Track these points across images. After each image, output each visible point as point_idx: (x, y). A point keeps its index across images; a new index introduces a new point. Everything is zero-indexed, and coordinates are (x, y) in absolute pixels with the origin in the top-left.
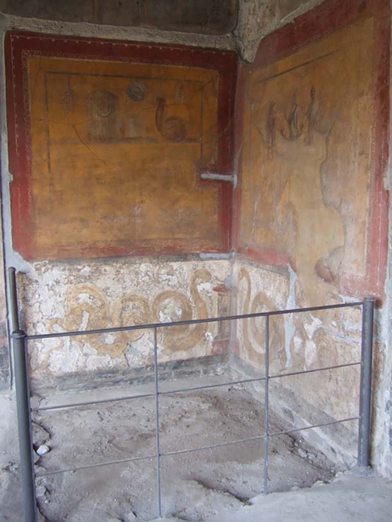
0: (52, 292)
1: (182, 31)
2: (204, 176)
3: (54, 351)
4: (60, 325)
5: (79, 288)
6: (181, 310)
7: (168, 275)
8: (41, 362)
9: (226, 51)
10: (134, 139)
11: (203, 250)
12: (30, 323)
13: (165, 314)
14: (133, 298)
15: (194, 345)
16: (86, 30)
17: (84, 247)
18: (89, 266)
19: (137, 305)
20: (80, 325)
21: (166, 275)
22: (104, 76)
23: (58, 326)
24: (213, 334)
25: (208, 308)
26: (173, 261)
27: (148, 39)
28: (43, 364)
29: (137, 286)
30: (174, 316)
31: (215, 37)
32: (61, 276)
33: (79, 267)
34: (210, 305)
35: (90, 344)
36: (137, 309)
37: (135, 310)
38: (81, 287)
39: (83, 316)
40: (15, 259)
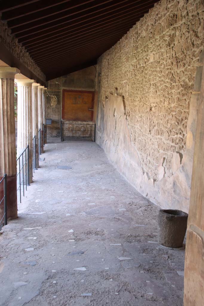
0: (66, 125)
1: (87, 89)
2: (89, 109)
10: (79, 104)
11: (88, 120)
12: (63, 129)
13: (82, 129)
15: (86, 134)
17: (71, 119)
21: (82, 124)
22: (75, 95)
23: (67, 129)
26: (84, 122)
28: (65, 134)
31: (92, 89)
32: (68, 122)
35: (71, 132)
36: (78, 128)
39: (70, 128)
40: (62, 120)
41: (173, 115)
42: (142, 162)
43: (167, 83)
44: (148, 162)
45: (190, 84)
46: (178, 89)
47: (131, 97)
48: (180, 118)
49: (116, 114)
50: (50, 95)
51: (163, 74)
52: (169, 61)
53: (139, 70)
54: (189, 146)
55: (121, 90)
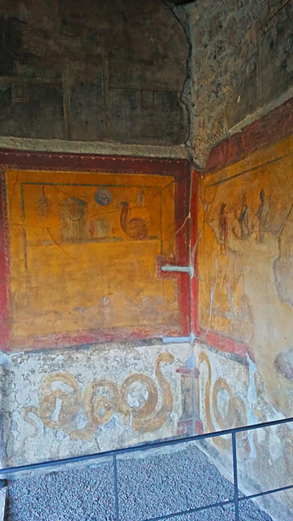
0: (27, 381)
1: (141, 144)
2: (164, 268)
3: (29, 439)
4: (34, 413)
5: (54, 376)
6: (147, 392)
7: (135, 359)
8: (17, 449)
9: (180, 159)
10: (102, 238)
11: (166, 334)
12: (6, 412)
13: (133, 397)
14: (103, 383)
15: (161, 426)
16: (58, 146)
17: (58, 337)
18: (62, 354)
19: (106, 389)
20: (53, 411)
21: (133, 359)
22: (74, 185)
23: (32, 413)
24: (178, 414)
25: (172, 389)
26: (139, 346)
27: (112, 152)
28: (19, 451)
29: (107, 371)
30: (141, 399)
31: (170, 148)
32: (36, 366)
33: (53, 356)
34: (174, 386)
35: (63, 430)
36: (106, 393)
37: (105, 395)
38: (54, 375)
39: (56, 403)
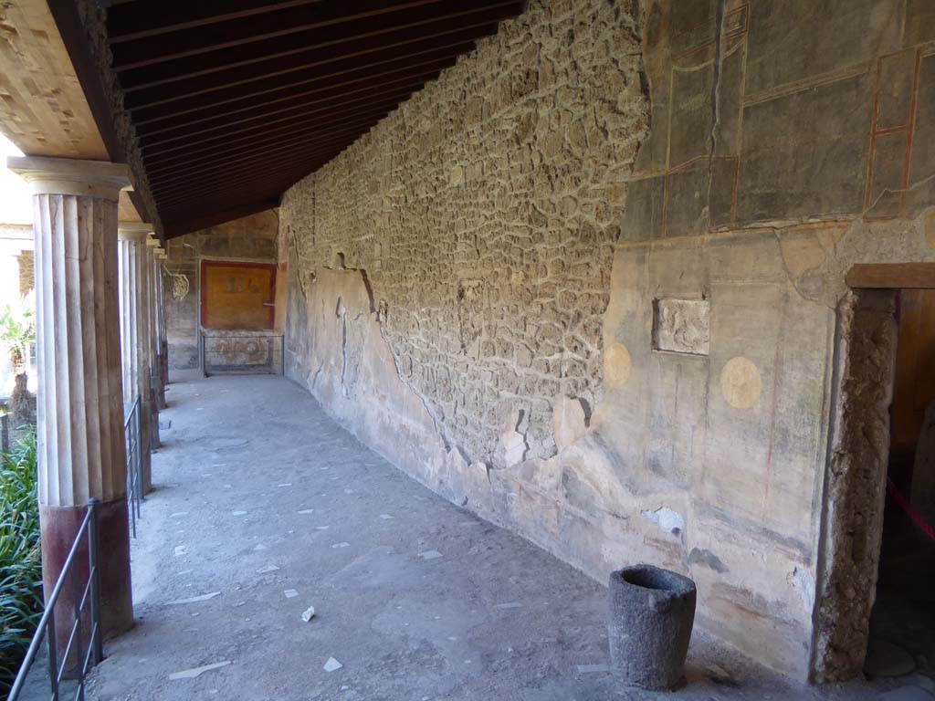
0: (212, 339)
1: (259, 259)
2: (264, 304)
3: (213, 357)
4: (215, 349)
6: (255, 347)
9: (272, 264)
10: (241, 292)
12: (206, 348)
13: (250, 348)
14: (239, 342)
16: (226, 259)
17: (223, 325)
18: (224, 331)
20: (221, 350)
21: (250, 336)
22: (231, 273)
24: (266, 356)
26: (253, 331)
29: (240, 339)
30: (253, 349)
31: (269, 260)
32: (215, 334)
33: (221, 332)
34: (265, 346)
35: (224, 356)
37: (239, 347)
38: (221, 337)
39: (222, 347)
40: (201, 328)
41: (542, 305)
42: (438, 420)
43: (516, 229)
44: (462, 421)
45: (604, 226)
46: (560, 242)
47: (390, 271)
48: (572, 312)
49: (343, 310)
50: (171, 272)
51: (498, 208)
52: (521, 177)
53: (414, 208)
54: (617, 381)
55: (356, 256)
